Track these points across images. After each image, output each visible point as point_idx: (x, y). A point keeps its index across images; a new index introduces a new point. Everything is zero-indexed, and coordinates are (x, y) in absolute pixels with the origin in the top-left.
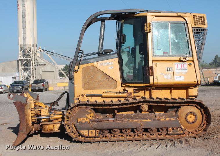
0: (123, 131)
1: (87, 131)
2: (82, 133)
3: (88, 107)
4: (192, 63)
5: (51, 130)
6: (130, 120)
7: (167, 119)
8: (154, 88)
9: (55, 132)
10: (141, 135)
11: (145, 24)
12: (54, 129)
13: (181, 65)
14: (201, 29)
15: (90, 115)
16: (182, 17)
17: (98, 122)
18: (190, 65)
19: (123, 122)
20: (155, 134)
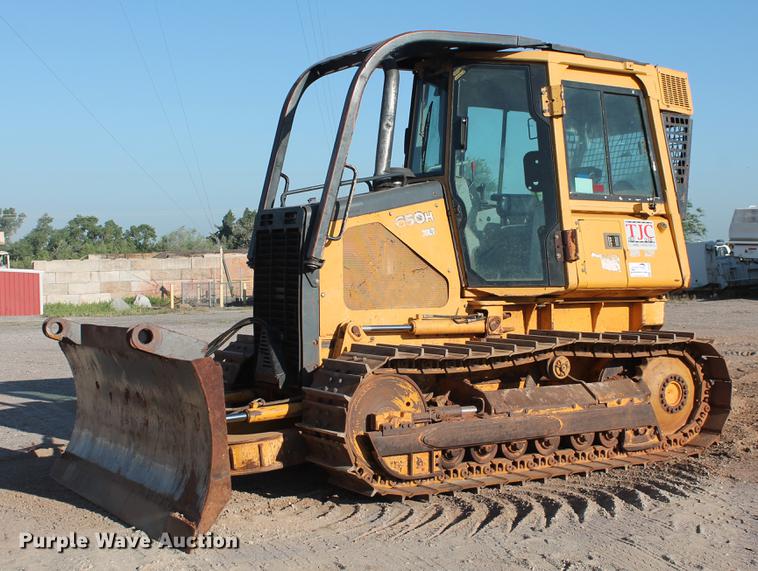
0: (504, 448)
1: (406, 456)
2: (389, 466)
3: (401, 370)
4: (666, 221)
5: (250, 464)
6: (530, 411)
7: (625, 402)
8: (561, 301)
9: (263, 470)
10: (552, 456)
11: (544, 90)
12: (261, 459)
13: (640, 226)
14: (679, 117)
15: (407, 400)
16: (633, 76)
17: (434, 422)
18: (660, 227)
19: (512, 418)
20: (587, 454)
